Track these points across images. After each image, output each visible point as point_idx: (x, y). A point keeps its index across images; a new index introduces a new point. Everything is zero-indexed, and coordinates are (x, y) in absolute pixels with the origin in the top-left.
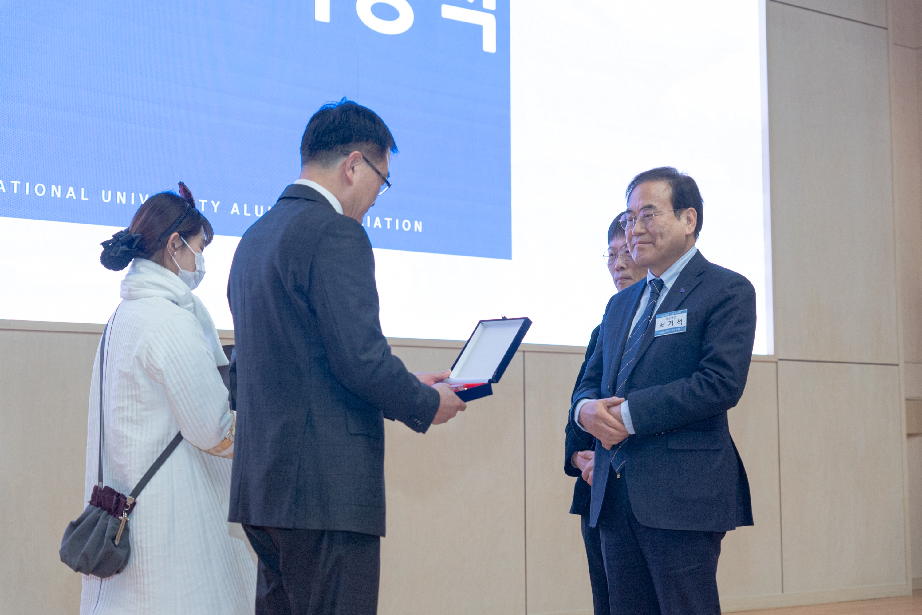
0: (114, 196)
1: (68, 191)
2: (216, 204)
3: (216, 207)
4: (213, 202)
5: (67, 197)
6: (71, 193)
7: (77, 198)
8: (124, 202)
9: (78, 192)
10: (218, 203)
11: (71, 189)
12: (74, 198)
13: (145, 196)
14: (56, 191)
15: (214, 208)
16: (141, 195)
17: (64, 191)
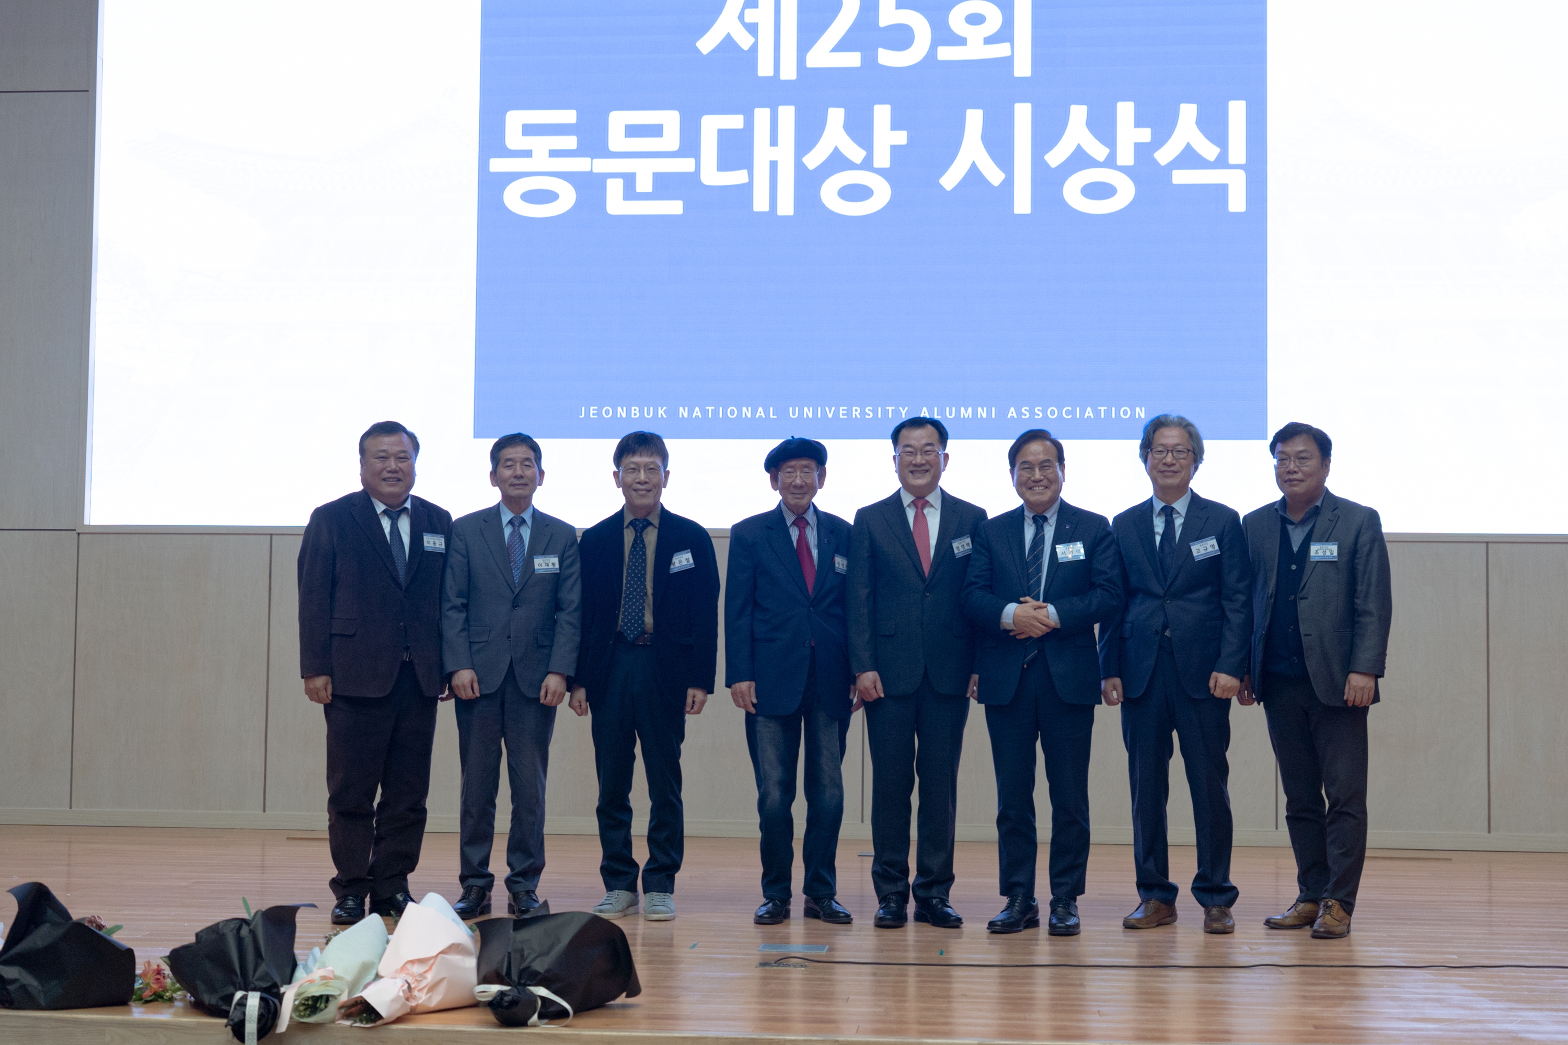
0: (801, 412)
1: (757, 411)
2: (904, 410)
3: (904, 413)
4: (901, 408)
5: (757, 416)
6: (760, 412)
7: (766, 417)
8: (811, 416)
9: (766, 412)
10: (907, 408)
11: (760, 409)
12: (764, 416)
13: (832, 408)
14: (747, 412)
15: (902, 413)
16: (827, 408)
17: (754, 412)
